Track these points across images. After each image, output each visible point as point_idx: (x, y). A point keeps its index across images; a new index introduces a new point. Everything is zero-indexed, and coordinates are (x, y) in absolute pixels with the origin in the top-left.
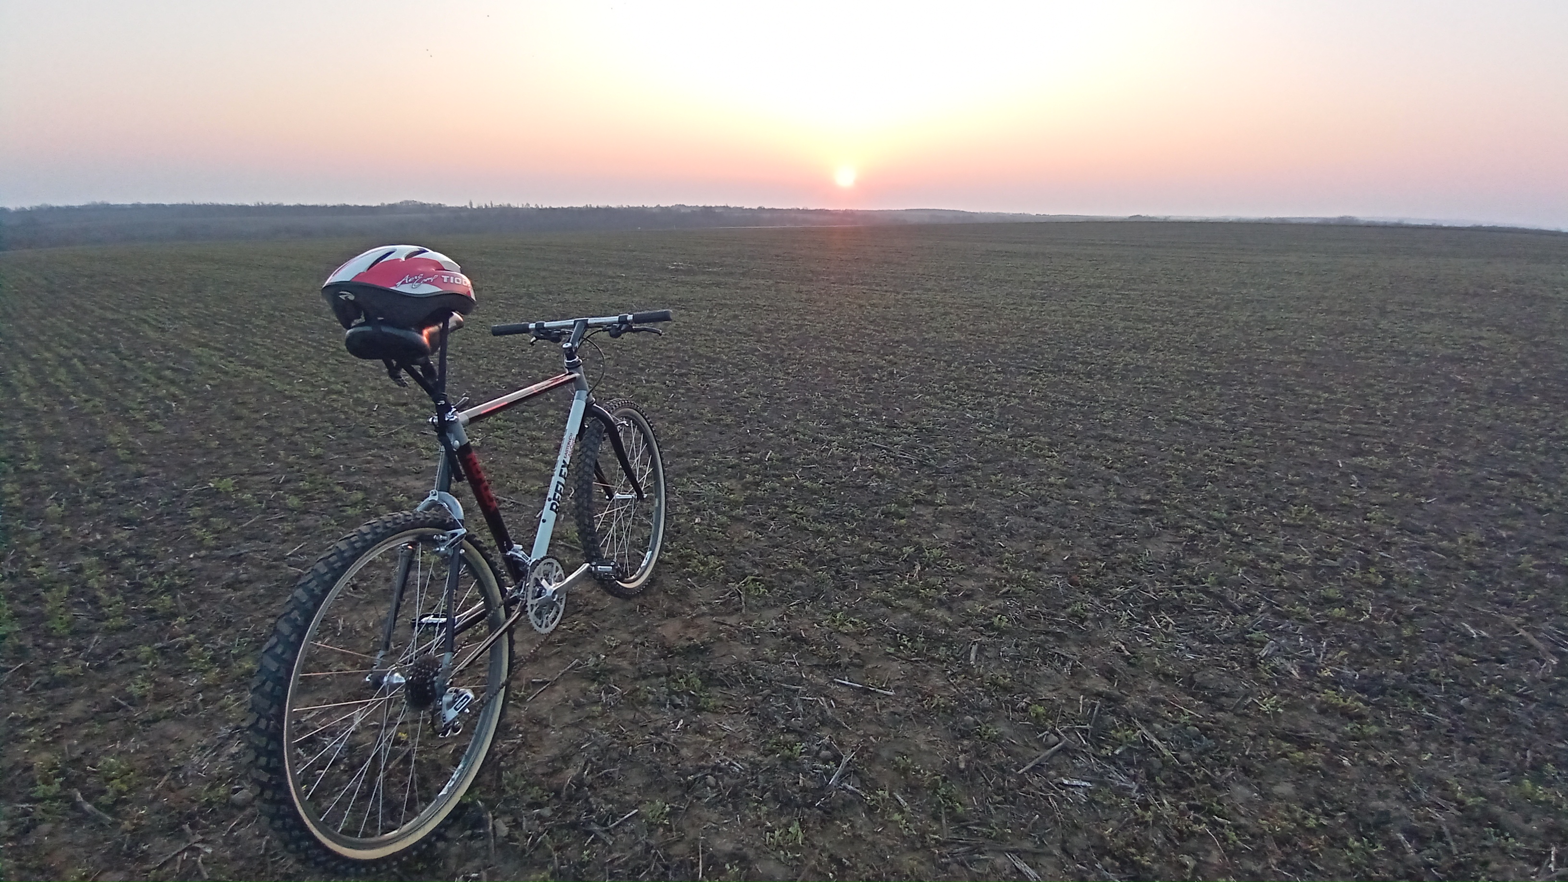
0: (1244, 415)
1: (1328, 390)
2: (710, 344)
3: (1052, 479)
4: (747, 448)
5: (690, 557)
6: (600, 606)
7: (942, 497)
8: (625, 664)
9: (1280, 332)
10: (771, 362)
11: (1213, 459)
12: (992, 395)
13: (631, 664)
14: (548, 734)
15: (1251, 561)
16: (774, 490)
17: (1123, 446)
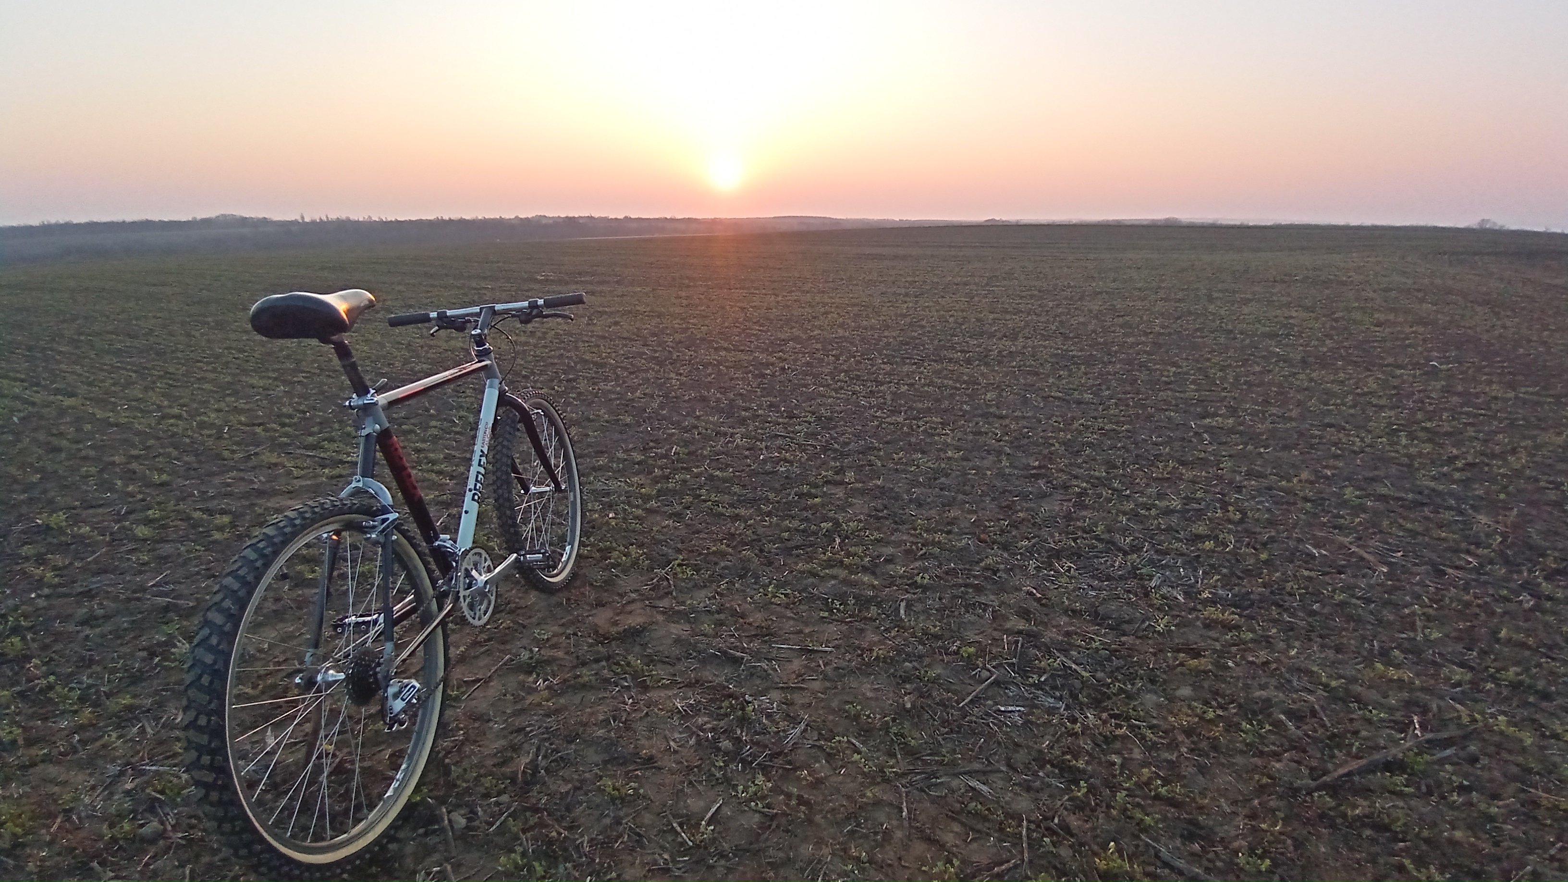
0: (1108, 389)
1: (1175, 364)
2: (594, 350)
3: (950, 454)
4: (651, 444)
5: (610, 549)
6: (522, 603)
7: (850, 476)
8: (560, 654)
9: (1127, 318)
10: (661, 364)
11: (1087, 428)
12: (882, 384)
13: (567, 653)
14: (491, 728)
15: (1132, 509)
16: (685, 481)
17: (1007, 421)
